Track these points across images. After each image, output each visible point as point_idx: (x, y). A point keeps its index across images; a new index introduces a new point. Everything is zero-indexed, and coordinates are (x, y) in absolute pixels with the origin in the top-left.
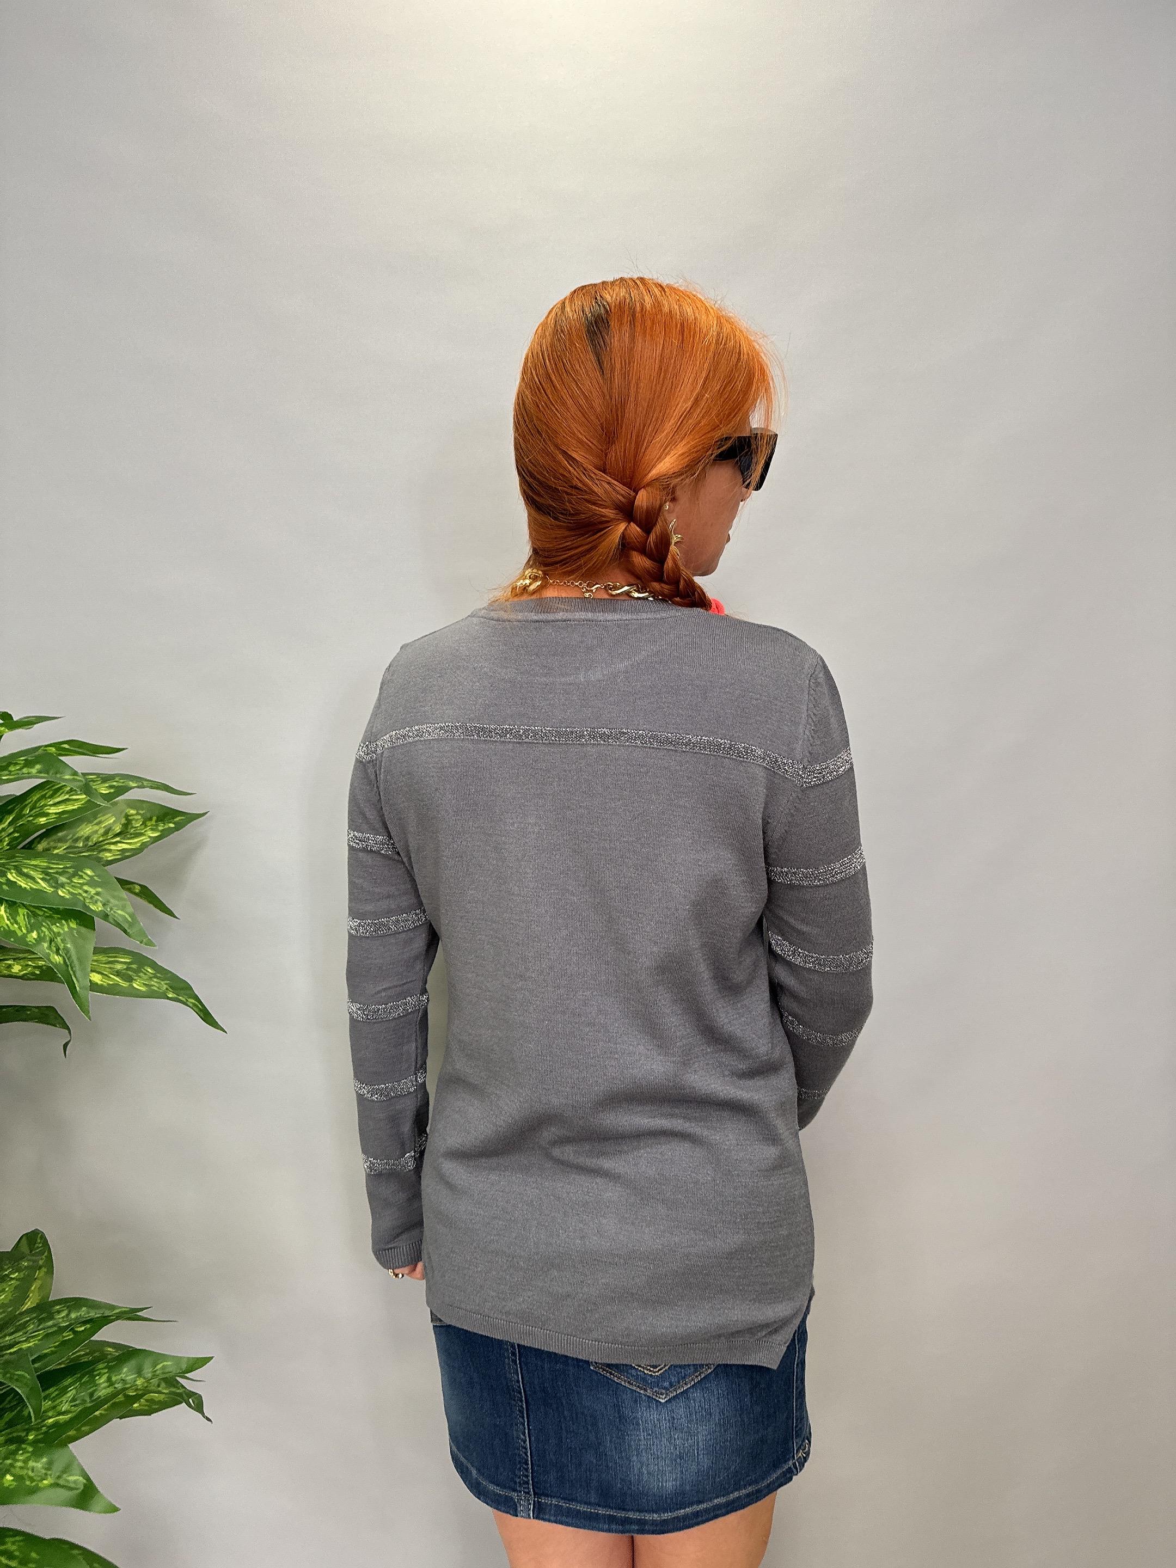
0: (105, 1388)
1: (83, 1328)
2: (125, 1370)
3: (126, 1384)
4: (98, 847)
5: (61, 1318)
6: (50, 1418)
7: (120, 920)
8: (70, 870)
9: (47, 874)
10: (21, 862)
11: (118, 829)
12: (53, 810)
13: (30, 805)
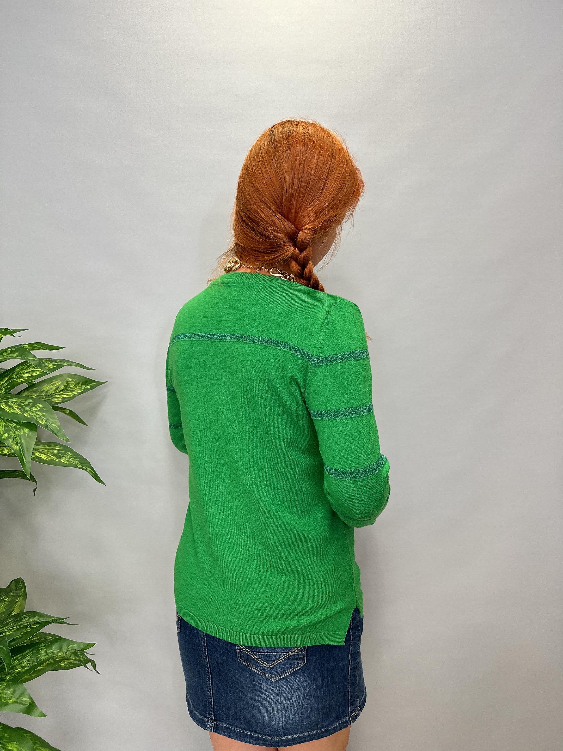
0: (44, 656)
1: (35, 626)
2: (54, 647)
3: (54, 654)
4: (52, 396)
5: (26, 620)
6: (18, 669)
7: (54, 429)
8: (31, 404)
9: (20, 405)
10: (8, 400)
11: (62, 387)
12: (26, 375)
13: (15, 373)
